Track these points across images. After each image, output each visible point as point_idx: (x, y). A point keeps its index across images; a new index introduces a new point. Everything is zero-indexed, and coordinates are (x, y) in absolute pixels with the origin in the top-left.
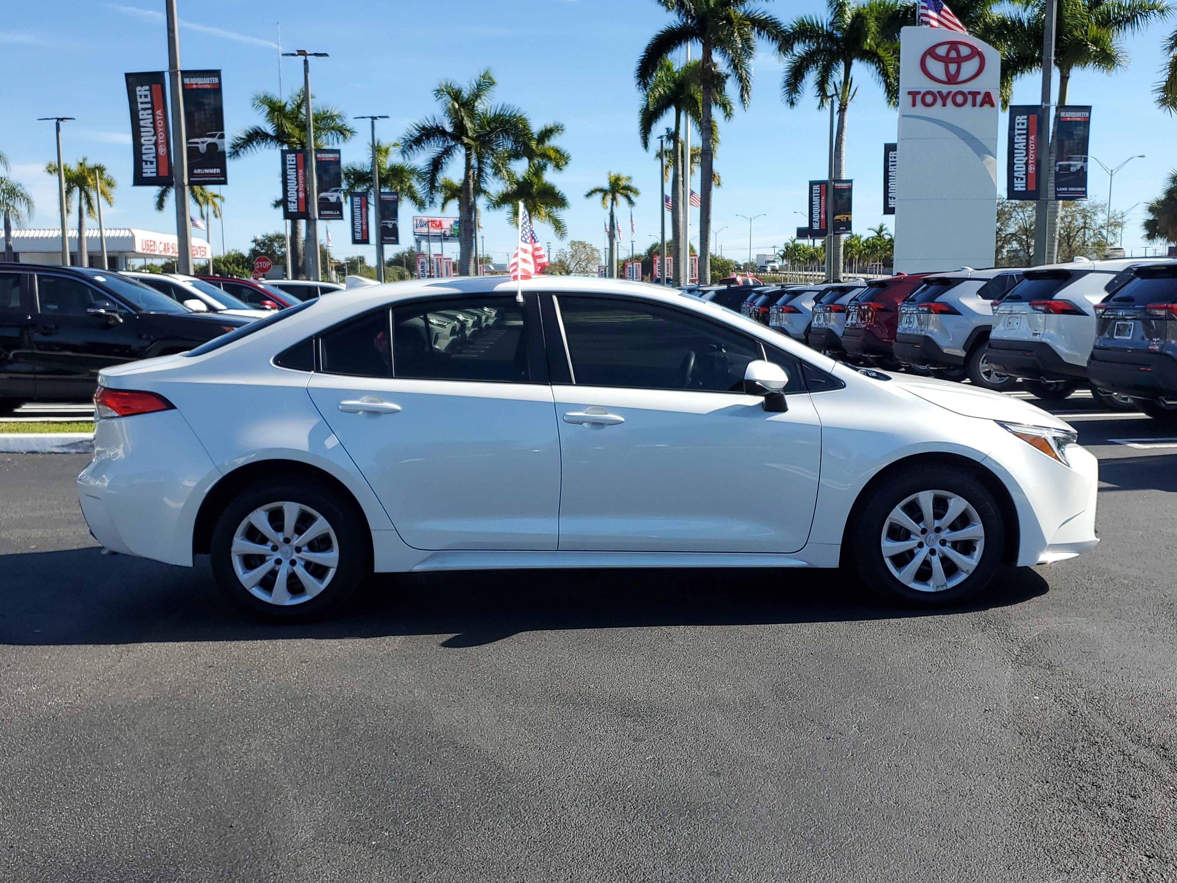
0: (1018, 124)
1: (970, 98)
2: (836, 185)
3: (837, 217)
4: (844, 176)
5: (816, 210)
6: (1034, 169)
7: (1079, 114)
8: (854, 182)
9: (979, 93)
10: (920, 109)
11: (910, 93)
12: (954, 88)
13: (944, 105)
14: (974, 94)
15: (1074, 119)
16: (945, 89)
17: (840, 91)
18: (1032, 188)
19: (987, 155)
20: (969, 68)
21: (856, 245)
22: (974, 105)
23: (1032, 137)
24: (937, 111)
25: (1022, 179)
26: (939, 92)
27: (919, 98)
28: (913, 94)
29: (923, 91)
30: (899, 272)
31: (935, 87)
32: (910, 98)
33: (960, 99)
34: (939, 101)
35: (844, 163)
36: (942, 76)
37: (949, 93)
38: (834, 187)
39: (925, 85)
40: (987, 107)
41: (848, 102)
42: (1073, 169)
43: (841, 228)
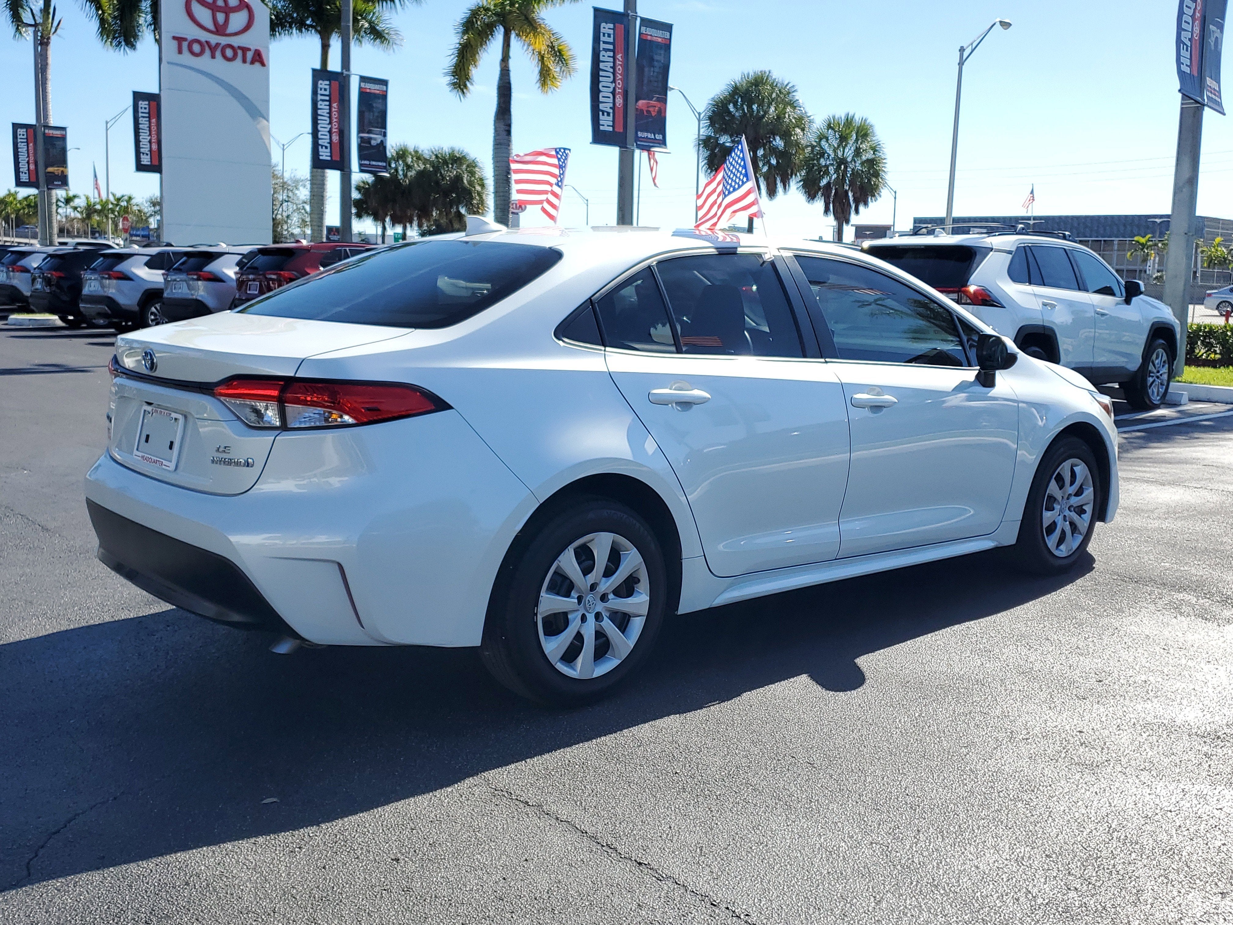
0: (321, 89)
1: (240, 53)
2: (47, 131)
3: (50, 169)
4: (52, 122)
5: (23, 158)
6: (338, 138)
7: (377, 87)
8: (68, 130)
9: (249, 49)
10: (186, 58)
11: (174, 38)
12: (223, 40)
13: (213, 57)
14: (245, 50)
15: (373, 91)
16: (214, 39)
17: (39, 20)
18: (337, 158)
19: (261, 119)
20: (238, 20)
21: (11, 203)
22: (244, 61)
23: (335, 105)
24: (205, 62)
25: (326, 147)
26: (207, 42)
27: (185, 45)
28: (179, 40)
29: (190, 38)
30: (169, 241)
31: (204, 36)
32: (175, 43)
33: (229, 53)
34: (208, 52)
35: (50, 106)
36: (210, 25)
37: (218, 45)
38: (44, 134)
39: (192, 32)
40: (257, 65)
41: (51, 35)
42: (373, 143)
43: (56, 183)
